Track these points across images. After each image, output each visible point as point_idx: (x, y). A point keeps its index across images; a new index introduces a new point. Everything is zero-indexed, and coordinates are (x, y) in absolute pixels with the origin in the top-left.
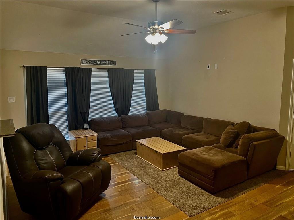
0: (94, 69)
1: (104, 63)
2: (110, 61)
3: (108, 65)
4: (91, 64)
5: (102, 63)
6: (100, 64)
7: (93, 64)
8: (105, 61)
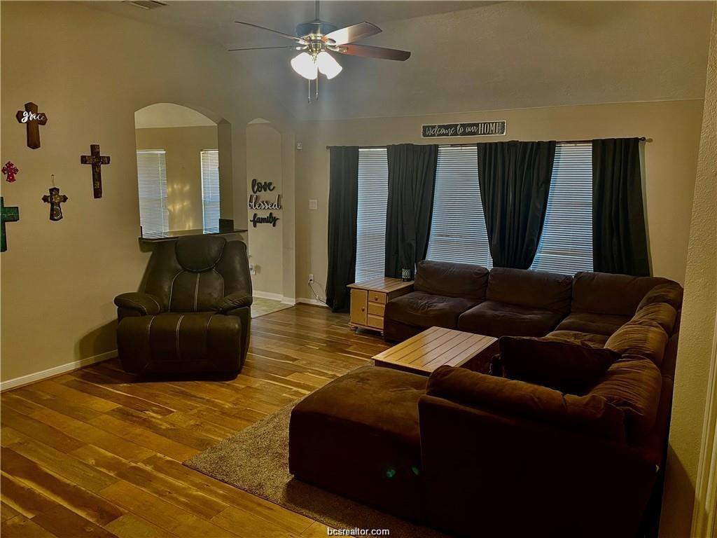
0: (445, 145)
1: (473, 129)
2: (489, 123)
3: (484, 134)
4: (443, 135)
5: (468, 130)
6: (464, 134)
7: (447, 135)
8: (477, 125)
